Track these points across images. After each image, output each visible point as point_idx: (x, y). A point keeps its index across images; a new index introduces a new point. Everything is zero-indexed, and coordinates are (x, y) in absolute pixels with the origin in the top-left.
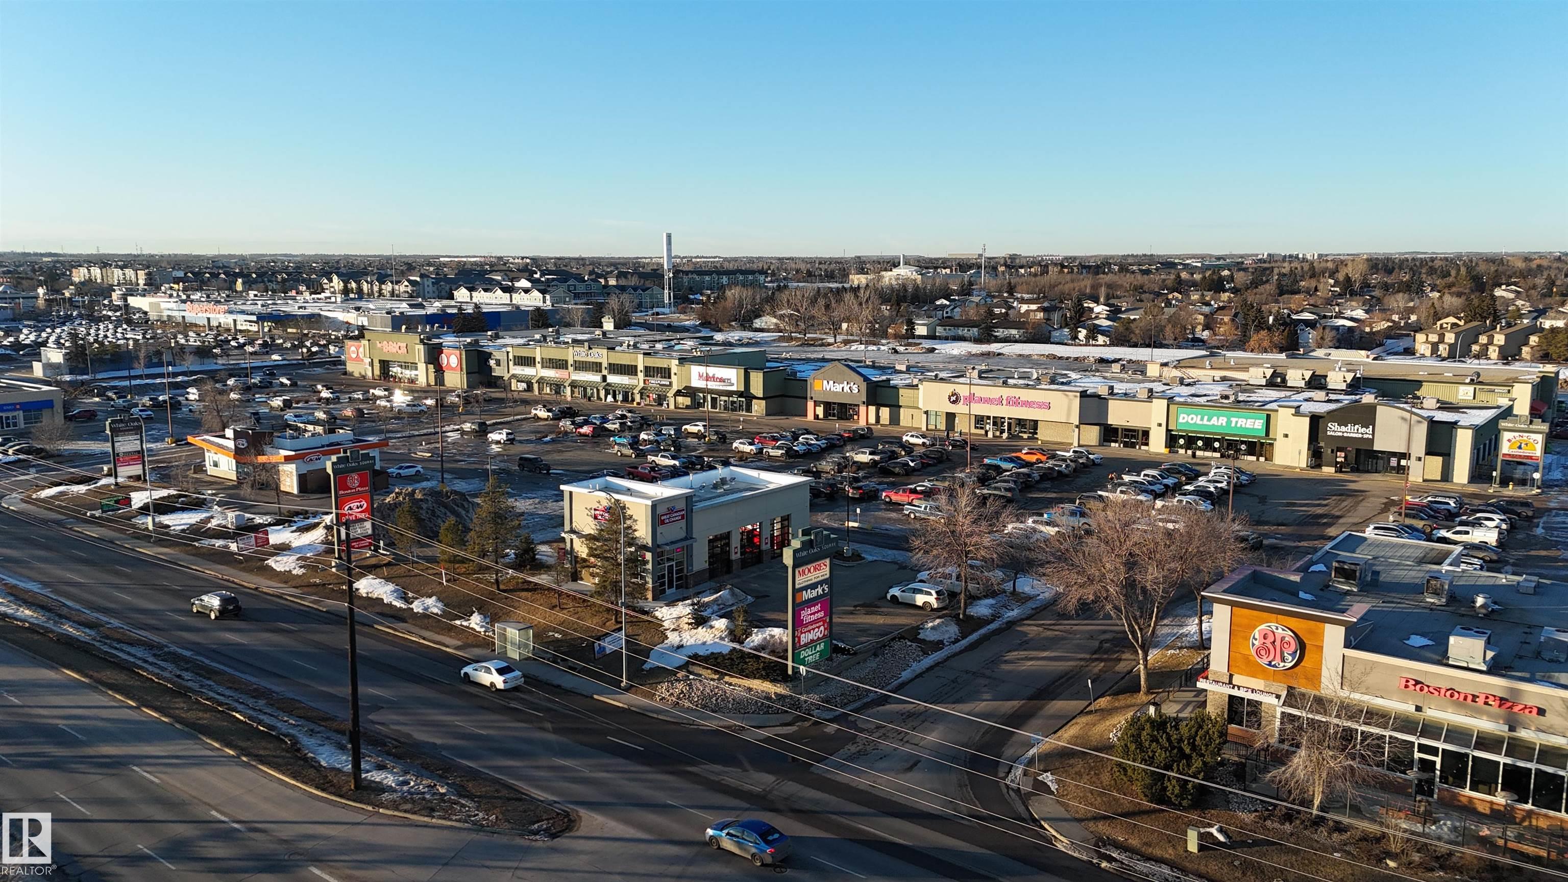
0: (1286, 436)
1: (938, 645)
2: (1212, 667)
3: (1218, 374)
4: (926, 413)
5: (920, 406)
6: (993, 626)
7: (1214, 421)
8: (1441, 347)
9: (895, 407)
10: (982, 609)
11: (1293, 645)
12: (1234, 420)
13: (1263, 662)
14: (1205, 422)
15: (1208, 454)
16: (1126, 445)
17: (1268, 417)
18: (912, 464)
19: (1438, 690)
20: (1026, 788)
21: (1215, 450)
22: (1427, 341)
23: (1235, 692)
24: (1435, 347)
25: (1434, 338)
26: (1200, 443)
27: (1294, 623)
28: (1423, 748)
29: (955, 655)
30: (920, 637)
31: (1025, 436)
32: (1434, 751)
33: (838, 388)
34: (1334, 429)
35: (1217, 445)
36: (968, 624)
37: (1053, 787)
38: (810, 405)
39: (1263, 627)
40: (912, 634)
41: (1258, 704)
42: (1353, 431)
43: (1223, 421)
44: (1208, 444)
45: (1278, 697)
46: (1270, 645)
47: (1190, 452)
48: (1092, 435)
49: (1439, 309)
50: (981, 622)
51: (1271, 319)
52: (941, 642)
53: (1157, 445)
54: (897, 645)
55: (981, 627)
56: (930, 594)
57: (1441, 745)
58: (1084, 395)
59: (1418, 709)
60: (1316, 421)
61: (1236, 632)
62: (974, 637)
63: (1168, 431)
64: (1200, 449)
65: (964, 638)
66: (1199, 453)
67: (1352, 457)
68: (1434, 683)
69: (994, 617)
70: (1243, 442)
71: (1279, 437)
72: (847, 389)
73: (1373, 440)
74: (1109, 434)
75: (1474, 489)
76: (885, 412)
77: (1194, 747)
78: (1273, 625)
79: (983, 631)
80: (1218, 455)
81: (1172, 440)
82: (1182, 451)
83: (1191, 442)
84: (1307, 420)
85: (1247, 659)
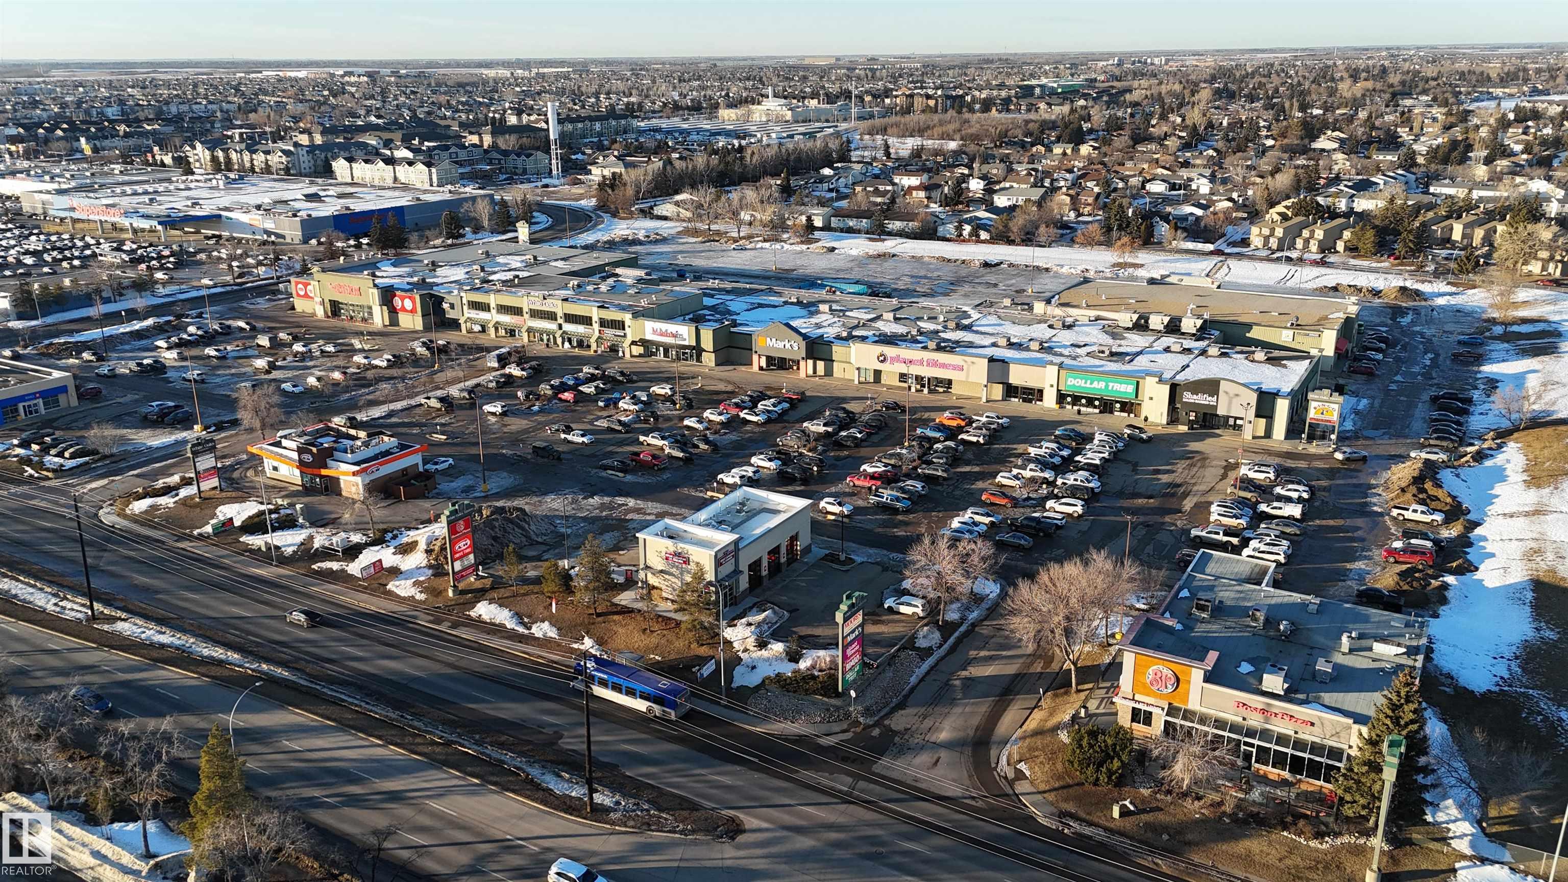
0: (1151, 399)
1: (929, 651)
2: (1122, 689)
3: (1093, 313)
4: (858, 369)
5: (853, 361)
6: (963, 629)
7: (1095, 385)
8: (1272, 240)
9: (829, 361)
10: (952, 615)
11: (1173, 680)
12: (1111, 385)
13: (1154, 688)
14: (1088, 385)
15: (1090, 410)
16: (1025, 400)
17: (1138, 383)
18: (859, 436)
19: (1256, 709)
20: (1011, 775)
21: (1095, 407)
22: (1260, 234)
23: (1137, 706)
24: (1267, 239)
25: (1266, 231)
26: (1084, 401)
27: (1173, 666)
28: (1246, 744)
29: (942, 658)
30: (917, 645)
31: (941, 390)
32: (1252, 745)
33: (780, 345)
34: (1188, 397)
35: (1097, 403)
36: (947, 629)
37: (1028, 773)
38: (755, 358)
39: (1155, 667)
40: (910, 643)
41: (1151, 713)
42: (1202, 399)
43: (1102, 385)
44: (1090, 402)
45: (1163, 709)
46: (1159, 679)
47: (1076, 408)
48: (998, 391)
49: (1271, 189)
50: (954, 626)
51: (1130, 211)
52: (930, 648)
53: (1050, 400)
54: (903, 655)
55: (955, 631)
56: (917, 606)
57: (1256, 742)
58: (991, 360)
59: (1244, 719)
60: (1175, 389)
61: (1138, 670)
62: (952, 640)
63: (1058, 391)
64: (1083, 405)
65: (945, 642)
66: (1083, 409)
67: (1201, 416)
68: (1253, 706)
69: (963, 619)
70: (1117, 402)
71: (1146, 399)
72: (788, 346)
73: (1216, 407)
74: (1011, 391)
75: (1288, 446)
76: (821, 365)
77: (1114, 750)
78: (1161, 667)
79: (956, 634)
80: (1097, 411)
81: (1061, 398)
82: (1069, 407)
83: (1076, 399)
84: (1168, 387)
85: (1144, 684)
